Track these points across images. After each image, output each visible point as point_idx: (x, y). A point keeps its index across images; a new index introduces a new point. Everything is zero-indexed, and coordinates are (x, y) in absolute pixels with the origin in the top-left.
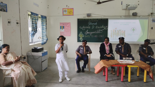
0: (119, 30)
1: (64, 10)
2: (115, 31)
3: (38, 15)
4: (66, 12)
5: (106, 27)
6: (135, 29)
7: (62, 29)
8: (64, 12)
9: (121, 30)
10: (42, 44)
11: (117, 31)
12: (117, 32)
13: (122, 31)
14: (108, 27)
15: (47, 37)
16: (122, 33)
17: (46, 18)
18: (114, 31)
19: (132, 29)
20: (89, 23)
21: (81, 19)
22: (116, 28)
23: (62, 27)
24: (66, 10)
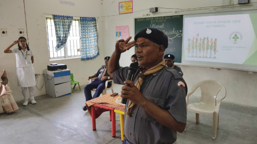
0: (204, 39)
1: (120, 5)
2: (197, 39)
3: (72, 17)
4: (123, 9)
5: (180, 33)
6: (238, 35)
7: (119, 37)
8: (120, 9)
9: (208, 39)
10: (83, 59)
11: (201, 40)
12: (199, 42)
13: (210, 40)
14: (182, 32)
15: (98, 49)
16: (210, 44)
17: (95, 20)
18: (195, 40)
19: (233, 36)
20: (152, 25)
21: (140, 19)
22: (198, 35)
23: (118, 33)
24: (123, 4)
